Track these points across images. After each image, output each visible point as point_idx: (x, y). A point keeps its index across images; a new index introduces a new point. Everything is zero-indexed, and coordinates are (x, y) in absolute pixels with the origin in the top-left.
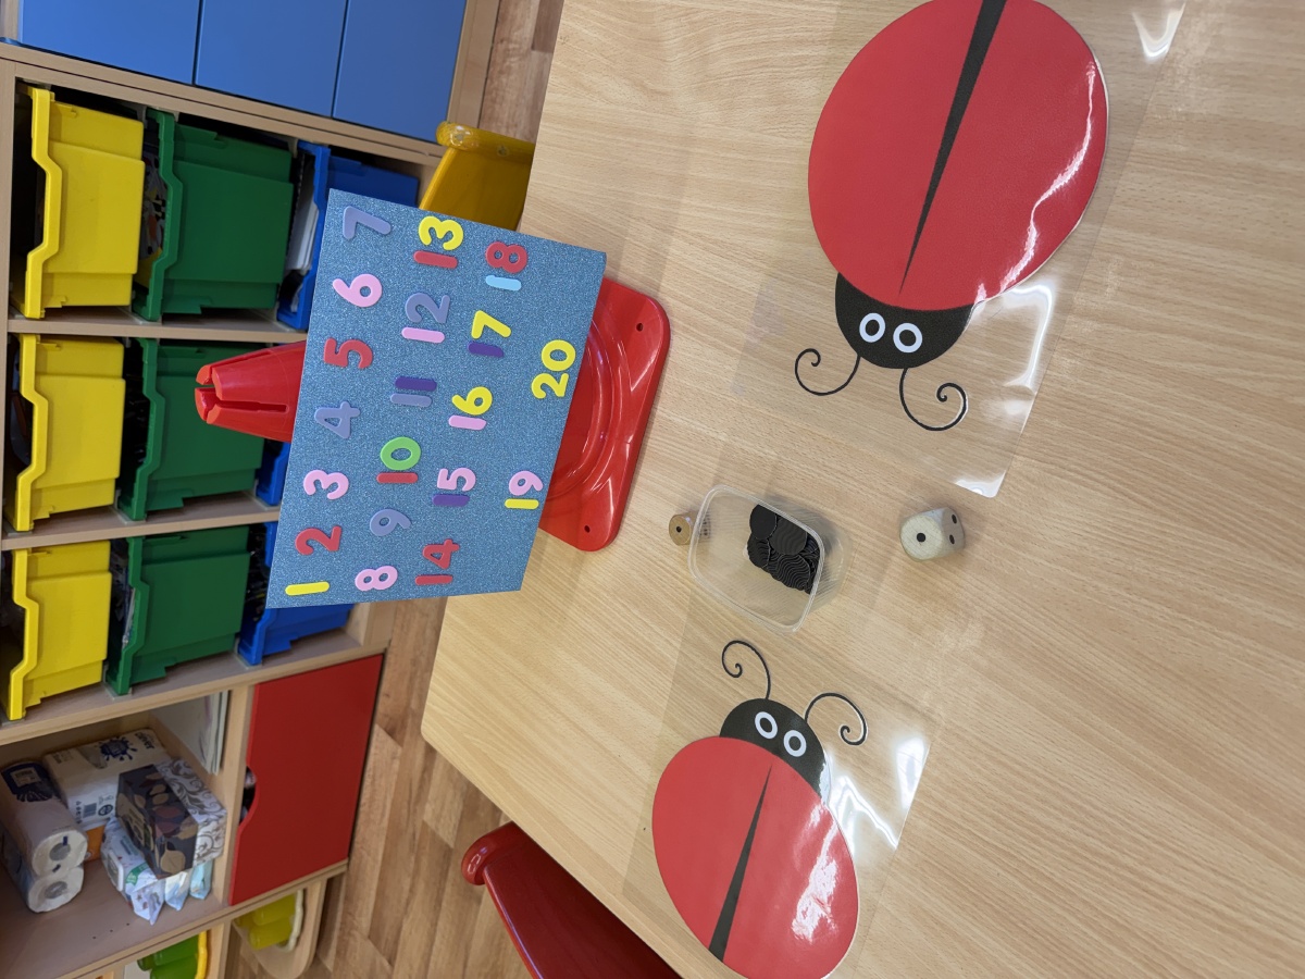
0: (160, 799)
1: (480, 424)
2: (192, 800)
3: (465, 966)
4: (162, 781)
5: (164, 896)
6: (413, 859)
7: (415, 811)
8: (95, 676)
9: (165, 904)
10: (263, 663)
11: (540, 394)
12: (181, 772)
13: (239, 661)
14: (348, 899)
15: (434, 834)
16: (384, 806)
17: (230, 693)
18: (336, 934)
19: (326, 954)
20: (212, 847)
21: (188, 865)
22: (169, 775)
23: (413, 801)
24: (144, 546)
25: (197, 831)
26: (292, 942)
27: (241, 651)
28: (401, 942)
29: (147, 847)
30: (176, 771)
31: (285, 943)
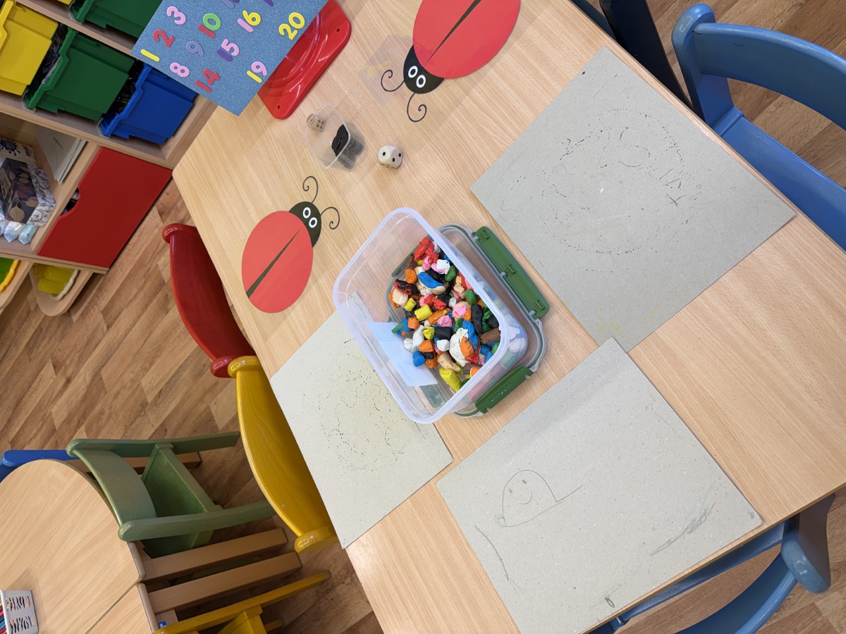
0: (24, 180)
1: (251, 30)
2: (40, 190)
3: (145, 342)
4: (28, 173)
5: (4, 231)
6: (143, 281)
7: (155, 258)
8: (20, 91)
9: (3, 235)
10: (110, 138)
11: (282, 33)
12: (40, 175)
13: (98, 130)
14: (100, 289)
15: (160, 272)
16: (141, 249)
17: (87, 143)
18: (85, 304)
19: (75, 313)
20: (41, 219)
21: (24, 221)
22: (33, 173)
23: (157, 251)
24: (76, 37)
25: (37, 206)
26: (60, 296)
27: (102, 126)
28: (118, 319)
29: (6, 201)
30: (38, 173)
31: (56, 295)
